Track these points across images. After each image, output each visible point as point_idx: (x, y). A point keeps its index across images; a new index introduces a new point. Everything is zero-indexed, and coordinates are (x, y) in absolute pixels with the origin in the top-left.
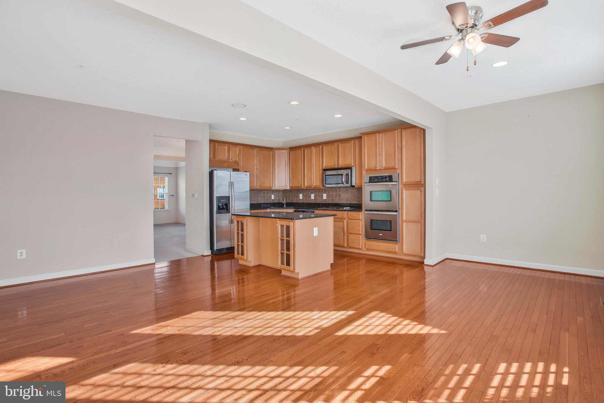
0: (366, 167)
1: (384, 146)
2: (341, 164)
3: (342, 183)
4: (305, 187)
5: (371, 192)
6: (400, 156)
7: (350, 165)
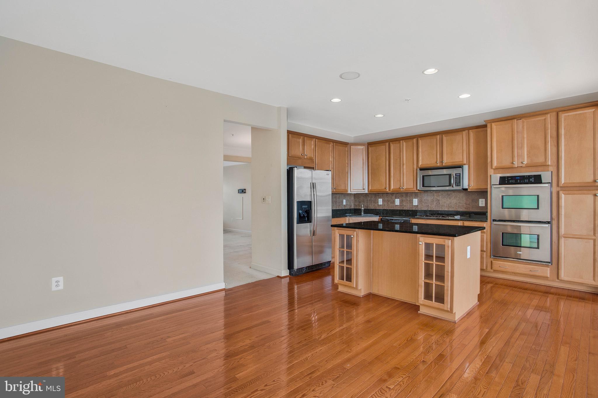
0: (495, 164)
1: (525, 136)
2: (447, 161)
3: (450, 185)
4: (391, 190)
5: (502, 196)
6: (555, 149)
7: (461, 163)
